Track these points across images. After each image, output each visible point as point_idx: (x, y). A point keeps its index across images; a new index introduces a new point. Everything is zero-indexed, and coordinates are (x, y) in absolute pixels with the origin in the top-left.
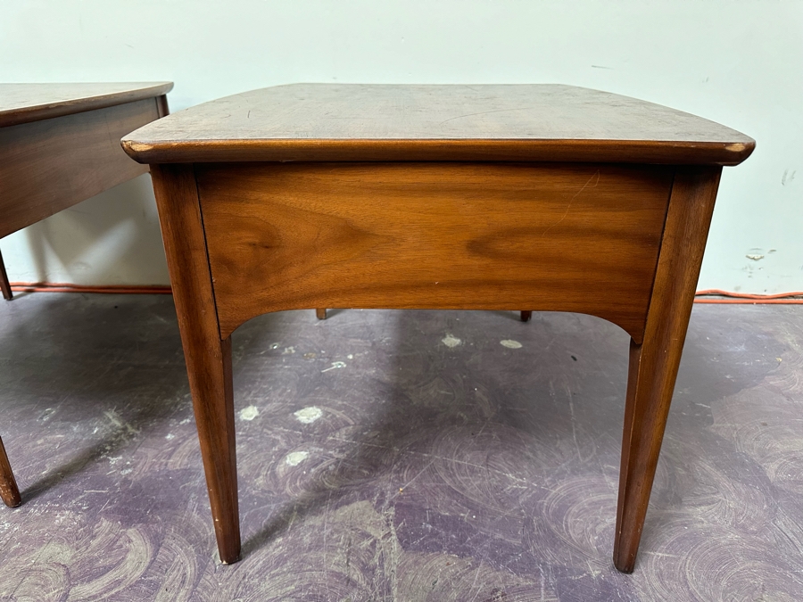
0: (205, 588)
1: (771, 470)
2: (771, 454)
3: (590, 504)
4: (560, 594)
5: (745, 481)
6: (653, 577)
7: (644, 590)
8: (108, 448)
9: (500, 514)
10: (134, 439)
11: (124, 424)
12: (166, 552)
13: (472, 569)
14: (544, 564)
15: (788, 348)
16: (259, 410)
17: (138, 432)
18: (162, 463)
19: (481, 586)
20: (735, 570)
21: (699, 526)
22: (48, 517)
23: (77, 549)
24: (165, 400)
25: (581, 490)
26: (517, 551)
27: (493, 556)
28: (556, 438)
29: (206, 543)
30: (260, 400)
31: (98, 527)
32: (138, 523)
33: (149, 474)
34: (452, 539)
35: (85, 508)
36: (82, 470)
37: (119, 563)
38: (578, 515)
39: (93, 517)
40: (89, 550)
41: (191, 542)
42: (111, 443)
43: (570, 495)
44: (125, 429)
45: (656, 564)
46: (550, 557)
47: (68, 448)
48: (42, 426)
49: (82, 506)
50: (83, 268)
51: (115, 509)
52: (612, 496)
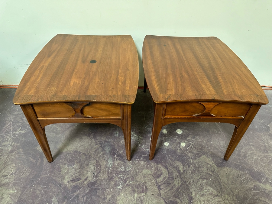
0: (183, 178)
3: (250, 154)
4: (251, 175)
6: (267, 170)
7: (266, 173)
12: (170, 170)
13: (232, 170)
16: (167, 130)
17: (142, 138)
19: (235, 174)
22: (139, 163)
23: (151, 170)
24: (142, 128)
25: (247, 150)
26: (239, 166)
27: (235, 167)
29: (177, 167)
31: (151, 165)
32: (159, 163)
35: (145, 160)
36: (137, 150)
37: (162, 173)
38: (249, 157)
39: (148, 162)
40: (154, 170)
41: (173, 167)
42: (138, 142)
43: (245, 152)
44: (139, 137)
45: (266, 167)
46: (246, 167)
48: (118, 137)
52: (254, 151)
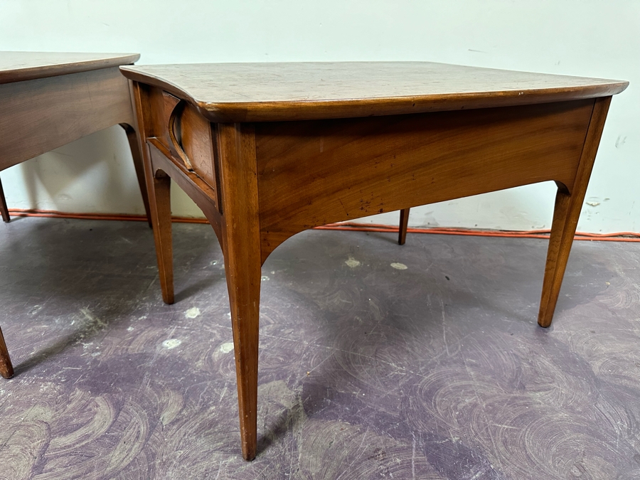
0: (155, 442)
1: (596, 367)
2: (597, 354)
3: (453, 388)
4: (427, 453)
5: (575, 374)
6: (500, 443)
7: (492, 452)
8: (82, 336)
9: (383, 393)
10: (103, 330)
11: (95, 318)
12: (125, 415)
13: (360, 433)
14: (416, 431)
15: (615, 275)
16: (201, 311)
17: (106, 325)
18: (124, 348)
19: (367, 446)
20: (563, 440)
21: (537, 406)
22: (34, 386)
23: (57, 411)
24: (127, 302)
25: (447, 377)
26: (396, 421)
27: (377, 424)
28: (430, 337)
29: (156, 409)
30: (201, 303)
31: (73, 395)
32: (104, 392)
33: (113, 357)
34: (346, 410)
35: (63, 380)
36: (61, 352)
37: (88, 422)
38: (444, 396)
39: (69, 386)
40: (66, 412)
41: (144, 408)
42: (84, 333)
43: (439, 381)
44: (95, 323)
45: (502, 434)
46: (421, 427)
47: (51, 335)
48: (31, 319)
49: (61, 379)
50: (66, 199)
51: (87, 382)
52: (471, 382)
